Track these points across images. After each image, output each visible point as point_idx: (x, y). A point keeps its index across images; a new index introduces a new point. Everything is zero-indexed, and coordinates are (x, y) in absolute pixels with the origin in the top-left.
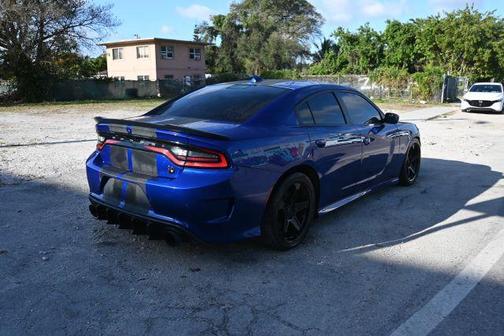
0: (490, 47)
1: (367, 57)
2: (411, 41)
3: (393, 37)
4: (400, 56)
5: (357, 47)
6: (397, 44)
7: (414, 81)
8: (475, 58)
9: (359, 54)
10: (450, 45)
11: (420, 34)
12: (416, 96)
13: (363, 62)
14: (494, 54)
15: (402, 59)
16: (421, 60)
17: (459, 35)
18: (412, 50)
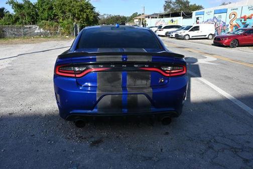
0: (85, 12)
1: (30, 16)
2: (51, 8)
3: (42, 6)
4: (46, 15)
5: (24, 11)
6: (44, 9)
7: (61, 27)
8: (81, 17)
9: (26, 14)
10: (70, 11)
11: (55, 5)
12: (63, 34)
13: (27, 19)
14: (87, 15)
15: (48, 17)
16: (57, 17)
17: (73, 7)
18: (52, 12)
